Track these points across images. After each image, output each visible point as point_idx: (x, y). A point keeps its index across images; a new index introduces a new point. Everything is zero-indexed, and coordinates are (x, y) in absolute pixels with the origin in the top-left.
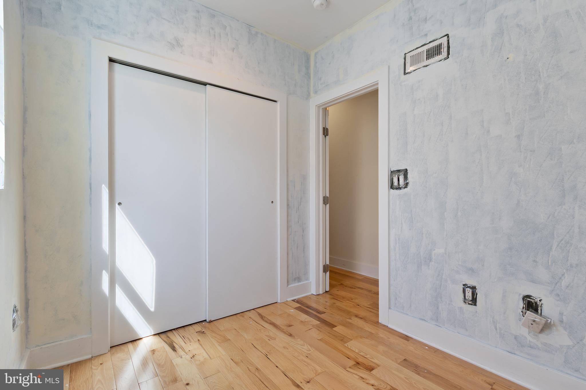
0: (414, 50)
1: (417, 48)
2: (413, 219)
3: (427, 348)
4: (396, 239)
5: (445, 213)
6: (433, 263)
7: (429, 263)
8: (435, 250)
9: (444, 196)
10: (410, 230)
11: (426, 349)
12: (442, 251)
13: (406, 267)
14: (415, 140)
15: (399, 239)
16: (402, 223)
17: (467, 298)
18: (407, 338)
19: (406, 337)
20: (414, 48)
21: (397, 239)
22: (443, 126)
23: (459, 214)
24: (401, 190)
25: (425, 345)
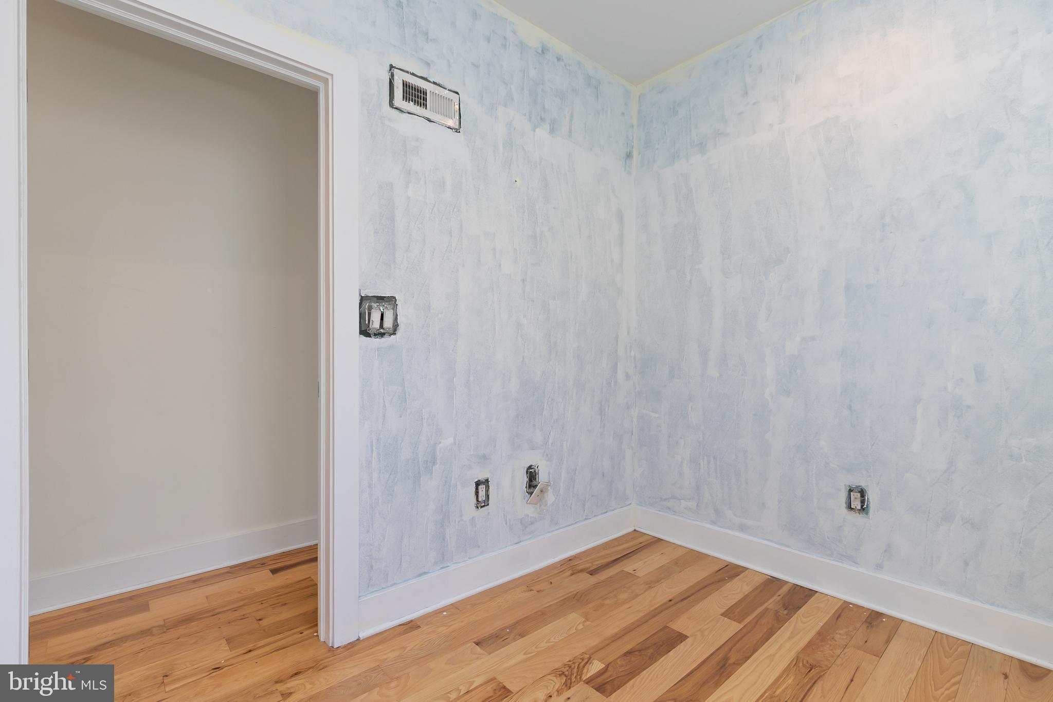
0: (407, 72)
1: (413, 74)
2: (407, 394)
3: (445, 613)
4: (372, 443)
5: (455, 379)
6: (437, 466)
7: (432, 467)
8: (440, 443)
9: (453, 351)
10: (401, 417)
11: (445, 616)
12: (450, 441)
13: (393, 491)
14: (409, 246)
15: (378, 440)
16: (385, 406)
17: (480, 500)
18: (411, 626)
19: (406, 627)
20: (409, 70)
21: (374, 441)
22: (451, 236)
23: (472, 378)
24: (383, 339)
25: (436, 614)
